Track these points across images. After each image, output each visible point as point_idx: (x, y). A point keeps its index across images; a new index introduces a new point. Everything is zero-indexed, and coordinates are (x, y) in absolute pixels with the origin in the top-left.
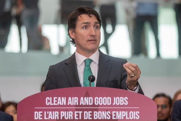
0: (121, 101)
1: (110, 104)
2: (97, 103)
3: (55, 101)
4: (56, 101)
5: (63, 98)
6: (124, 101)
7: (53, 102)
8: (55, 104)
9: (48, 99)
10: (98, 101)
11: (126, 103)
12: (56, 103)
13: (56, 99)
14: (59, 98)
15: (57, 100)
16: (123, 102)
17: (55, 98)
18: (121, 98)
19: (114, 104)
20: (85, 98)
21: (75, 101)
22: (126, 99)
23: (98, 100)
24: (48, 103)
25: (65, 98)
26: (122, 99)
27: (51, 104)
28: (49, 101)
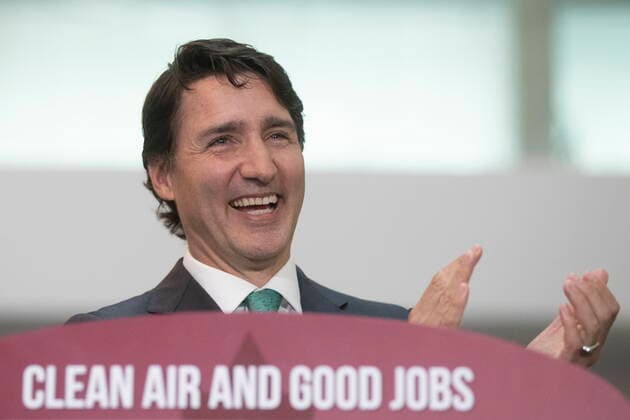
0: (436, 388)
1: (376, 402)
2: (301, 396)
3: (72, 386)
4: (79, 386)
5: (116, 370)
6: (454, 391)
7: (60, 393)
8: (71, 402)
9: (35, 377)
10: (306, 389)
11: (463, 399)
12: (80, 395)
13: (79, 378)
14: (98, 372)
15: (84, 379)
16: (447, 394)
17: (73, 371)
18: (436, 372)
19: (396, 405)
20: (239, 371)
21: (184, 388)
22: (463, 379)
23: (311, 383)
24: (34, 396)
25: (130, 370)
26: (440, 380)
27: (53, 403)
28: (39, 386)
